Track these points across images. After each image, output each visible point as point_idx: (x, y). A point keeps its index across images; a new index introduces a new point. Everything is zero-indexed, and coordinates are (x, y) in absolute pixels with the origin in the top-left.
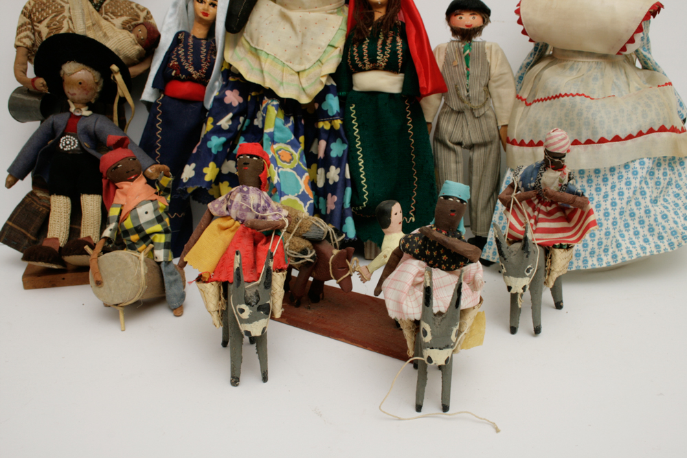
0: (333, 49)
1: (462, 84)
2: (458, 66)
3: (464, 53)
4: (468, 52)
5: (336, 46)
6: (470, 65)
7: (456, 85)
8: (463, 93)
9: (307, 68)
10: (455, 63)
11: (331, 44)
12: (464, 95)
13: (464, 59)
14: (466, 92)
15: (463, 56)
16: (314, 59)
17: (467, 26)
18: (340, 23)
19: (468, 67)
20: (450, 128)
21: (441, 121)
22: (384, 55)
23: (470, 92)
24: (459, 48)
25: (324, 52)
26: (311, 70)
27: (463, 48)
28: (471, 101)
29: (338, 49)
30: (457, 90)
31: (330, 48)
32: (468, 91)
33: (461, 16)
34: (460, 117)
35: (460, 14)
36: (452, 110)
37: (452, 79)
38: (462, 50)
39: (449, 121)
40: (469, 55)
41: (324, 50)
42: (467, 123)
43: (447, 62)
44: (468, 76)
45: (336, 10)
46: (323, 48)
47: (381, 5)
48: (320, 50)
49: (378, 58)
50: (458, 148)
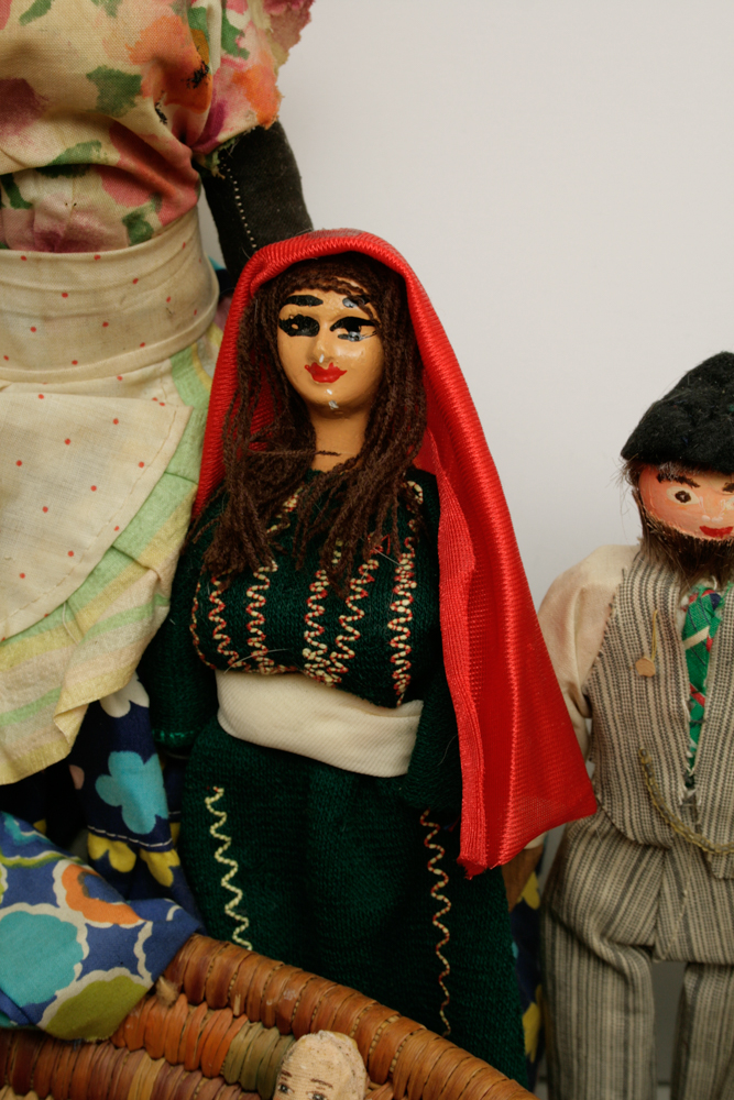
0: (129, 570)
1: (669, 754)
2: (655, 678)
3: (685, 636)
4: (703, 634)
5: (144, 560)
6: (709, 683)
7: (642, 754)
8: (673, 789)
9: (16, 628)
10: (647, 667)
11: (121, 545)
12: (674, 796)
13: (682, 659)
14: (682, 787)
15: (682, 647)
16: (49, 598)
17: (705, 530)
18: (170, 446)
19: (697, 689)
20: (608, 893)
21: (575, 859)
22: (332, 647)
23: (700, 791)
24: (665, 612)
25: (92, 573)
26: (33, 643)
27: (686, 609)
28: (703, 820)
29: (151, 576)
30: (646, 770)
31: (115, 562)
32: (690, 784)
33: (685, 488)
34: (653, 863)
35: (682, 480)
36: (620, 836)
37: (629, 722)
38: (680, 618)
39: (605, 866)
40: (705, 646)
41: (90, 567)
42: (680, 888)
43: (611, 654)
44: (697, 724)
45: (167, 364)
46: (84, 558)
47: (345, 410)
48: (72, 563)
49: (306, 652)
50: (637, 965)
